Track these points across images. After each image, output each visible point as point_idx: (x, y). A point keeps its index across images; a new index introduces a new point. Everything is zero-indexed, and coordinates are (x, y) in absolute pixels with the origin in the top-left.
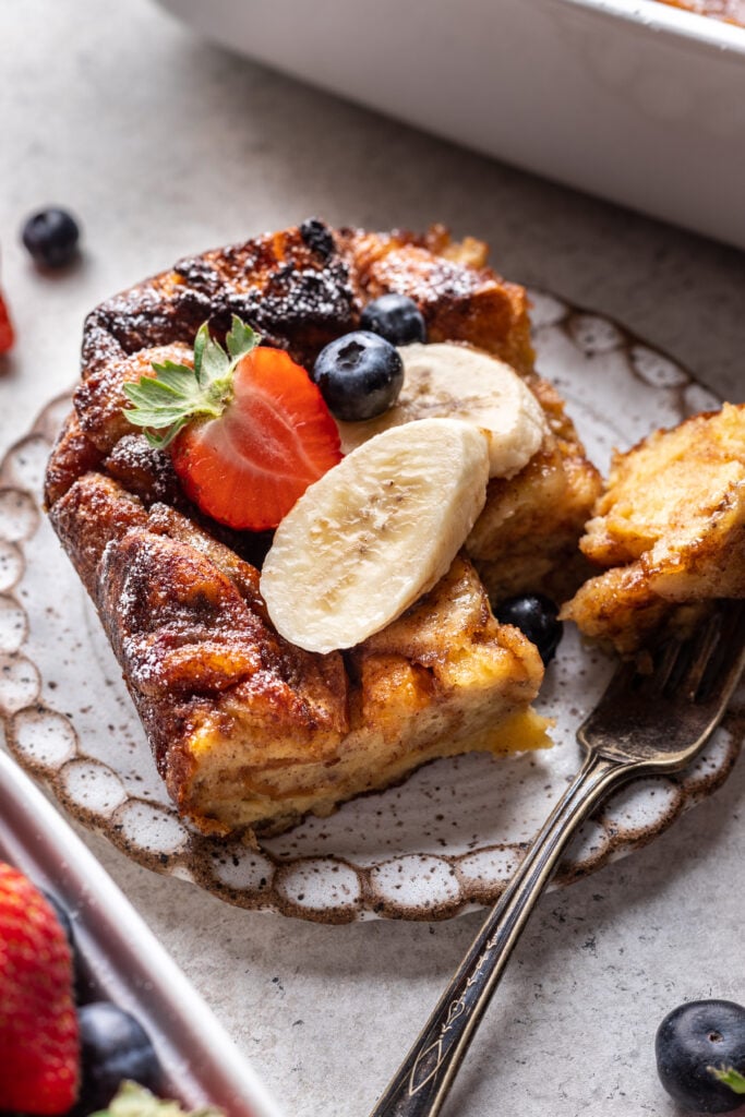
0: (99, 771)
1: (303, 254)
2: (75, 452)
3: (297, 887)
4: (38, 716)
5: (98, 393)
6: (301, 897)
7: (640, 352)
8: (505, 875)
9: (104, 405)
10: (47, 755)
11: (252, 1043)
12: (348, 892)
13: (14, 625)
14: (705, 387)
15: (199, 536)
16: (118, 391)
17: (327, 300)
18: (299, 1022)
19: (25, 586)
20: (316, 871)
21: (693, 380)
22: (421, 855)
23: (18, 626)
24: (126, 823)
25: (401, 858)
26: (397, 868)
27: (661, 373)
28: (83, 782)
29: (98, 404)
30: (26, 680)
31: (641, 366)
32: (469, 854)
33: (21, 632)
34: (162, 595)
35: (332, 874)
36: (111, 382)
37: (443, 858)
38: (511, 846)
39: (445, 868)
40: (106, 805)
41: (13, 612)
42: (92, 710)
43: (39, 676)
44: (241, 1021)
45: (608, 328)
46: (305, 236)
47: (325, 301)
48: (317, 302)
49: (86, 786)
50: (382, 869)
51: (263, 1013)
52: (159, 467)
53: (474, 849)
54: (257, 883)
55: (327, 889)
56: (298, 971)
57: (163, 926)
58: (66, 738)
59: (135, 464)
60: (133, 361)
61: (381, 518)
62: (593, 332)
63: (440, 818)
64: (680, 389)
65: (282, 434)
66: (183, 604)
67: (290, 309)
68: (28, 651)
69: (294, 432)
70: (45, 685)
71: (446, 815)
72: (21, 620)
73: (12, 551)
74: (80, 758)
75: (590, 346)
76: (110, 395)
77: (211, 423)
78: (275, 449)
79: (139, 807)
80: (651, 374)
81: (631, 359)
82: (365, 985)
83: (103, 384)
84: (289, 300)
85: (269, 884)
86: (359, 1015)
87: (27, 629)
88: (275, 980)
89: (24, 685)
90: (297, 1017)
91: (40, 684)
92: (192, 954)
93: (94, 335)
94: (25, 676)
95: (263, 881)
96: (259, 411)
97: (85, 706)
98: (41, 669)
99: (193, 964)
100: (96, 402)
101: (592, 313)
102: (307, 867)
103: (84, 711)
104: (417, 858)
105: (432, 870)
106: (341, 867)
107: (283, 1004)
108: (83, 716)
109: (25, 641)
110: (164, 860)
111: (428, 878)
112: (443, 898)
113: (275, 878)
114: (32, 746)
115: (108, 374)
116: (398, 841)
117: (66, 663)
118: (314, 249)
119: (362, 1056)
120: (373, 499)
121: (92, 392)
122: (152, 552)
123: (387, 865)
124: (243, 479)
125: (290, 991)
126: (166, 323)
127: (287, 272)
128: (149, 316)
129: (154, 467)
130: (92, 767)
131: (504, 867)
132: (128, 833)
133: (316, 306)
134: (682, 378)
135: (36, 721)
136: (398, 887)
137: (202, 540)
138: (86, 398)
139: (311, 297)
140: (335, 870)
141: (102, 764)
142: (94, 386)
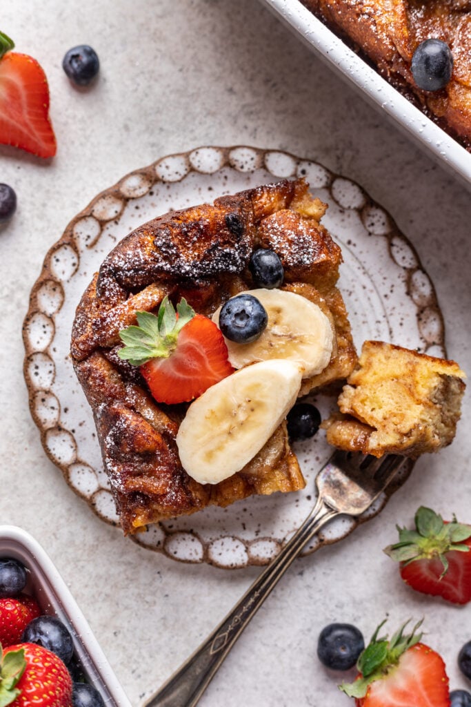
0: (86, 469)
1: (225, 234)
2: (90, 345)
3: (174, 547)
4: (58, 432)
5: (105, 324)
6: (175, 553)
7: (396, 241)
8: (269, 555)
9: (108, 331)
10: (62, 457)
11: (145, 603)
12: (197, 554)
13: (48, 372)
14: (424, 272)
15: (149, 409)
16: (116, 325)
17: (234, 264)
18: (167, 596)
19: (54, 345)
20: (184, 539)
21: (420, 267)
22: (233, 537)
23: (50, 372)
24: (97, 502)
25: (224, 537)
26: (221, 543)
27: (404, 256)
28: (78, 476)
29: (104, 330)
30: (53, 408)
31: (394, 249)
32: (255, 540)
33: (51, 376)
34: (128, 450)
35: (191, 542)
36: (112, 319)
37: (243, 541)
38: (274, 540)
39: (242, 548)
40: (89, 491)
41: (48, 363)
42: (85, 424)
43: (59, 405)
44: (141, 591)
45: (384, 219)
46: (228, 223)
47: (233, 264)
48: (229, 264)
49: (80, 478)
50: (214, 543)
51: (151, 589)
52: (133, 368)
53: (258, 537)
54: (156, 543)
55: (188, 549)
56: (169, 569)
57: (109, 537)
58: (72, 447)
59: (121, 364)
60: (125, 306)
61: (242, 417)
62: (375, 220)
63: (245, 510)
64: (410, 272)
65: (199, 358)
66: (138, 454)
67: (213, 268)
68: (54, 389)
69: (205, 357)
70: (62, 410)
71: (248, 508)
72: (52, 368)
73: (49, 322)
74: (77, 462)
75: (371, 229)
76: (112, 327)
77: (163, 361)
78: (194, 365)
79: (104, 494)
80: (398, 257)
81: (391, 245)
82: (198, 581)
83: (108, 320)
84: (213, 263)
85: (162, 545)
86: (193, 595)
87: (55, 374)
88: (159, 573)
89: (52, 411)
90: (167, 593)
91: (60, 412)
92: (123, 553)
93: (105, 281)
94: (53, 406)
95: (159, 543)
96: (190, 350)
97: (81, 421)
98: (61, 401)
99: (122, 559)
100: (103, 328)
101: (378, 206)
102: (180, 536)
103: (81, 425)
104: (231, 539)
105: (237, 547)
106: (196, 539)
107: (161, 585)
108: (80, 428)
109: (53, 382)
110: (114, 524)
111: (234, 551)
112: (240, 563)
113: (166, 542)
114: (54, 449)
115: (111, 314)
116: (224, 521)
117: (73, 392)
118: (231, 232)
119: (193, 616)
120: (239, 406)
121: (102, 323)
122: (125, 426)
123: (217, 542)
124: (176, 382)
125: (164, 580)
126: (145, 274)
127: (215, 247)
128: (136, 271)
129: (130, 367)
130: (83, 467)
131: (269, 551)
132: (98, 507)
133: (228, 266)
134: (414, 264)
135: (57, 435)
136: (220, 554)
137: (151, 412)
138: (98, 325)
139: (225, 261)
140: (193, 540)
141: (88, 466)
142: (103, 320)
